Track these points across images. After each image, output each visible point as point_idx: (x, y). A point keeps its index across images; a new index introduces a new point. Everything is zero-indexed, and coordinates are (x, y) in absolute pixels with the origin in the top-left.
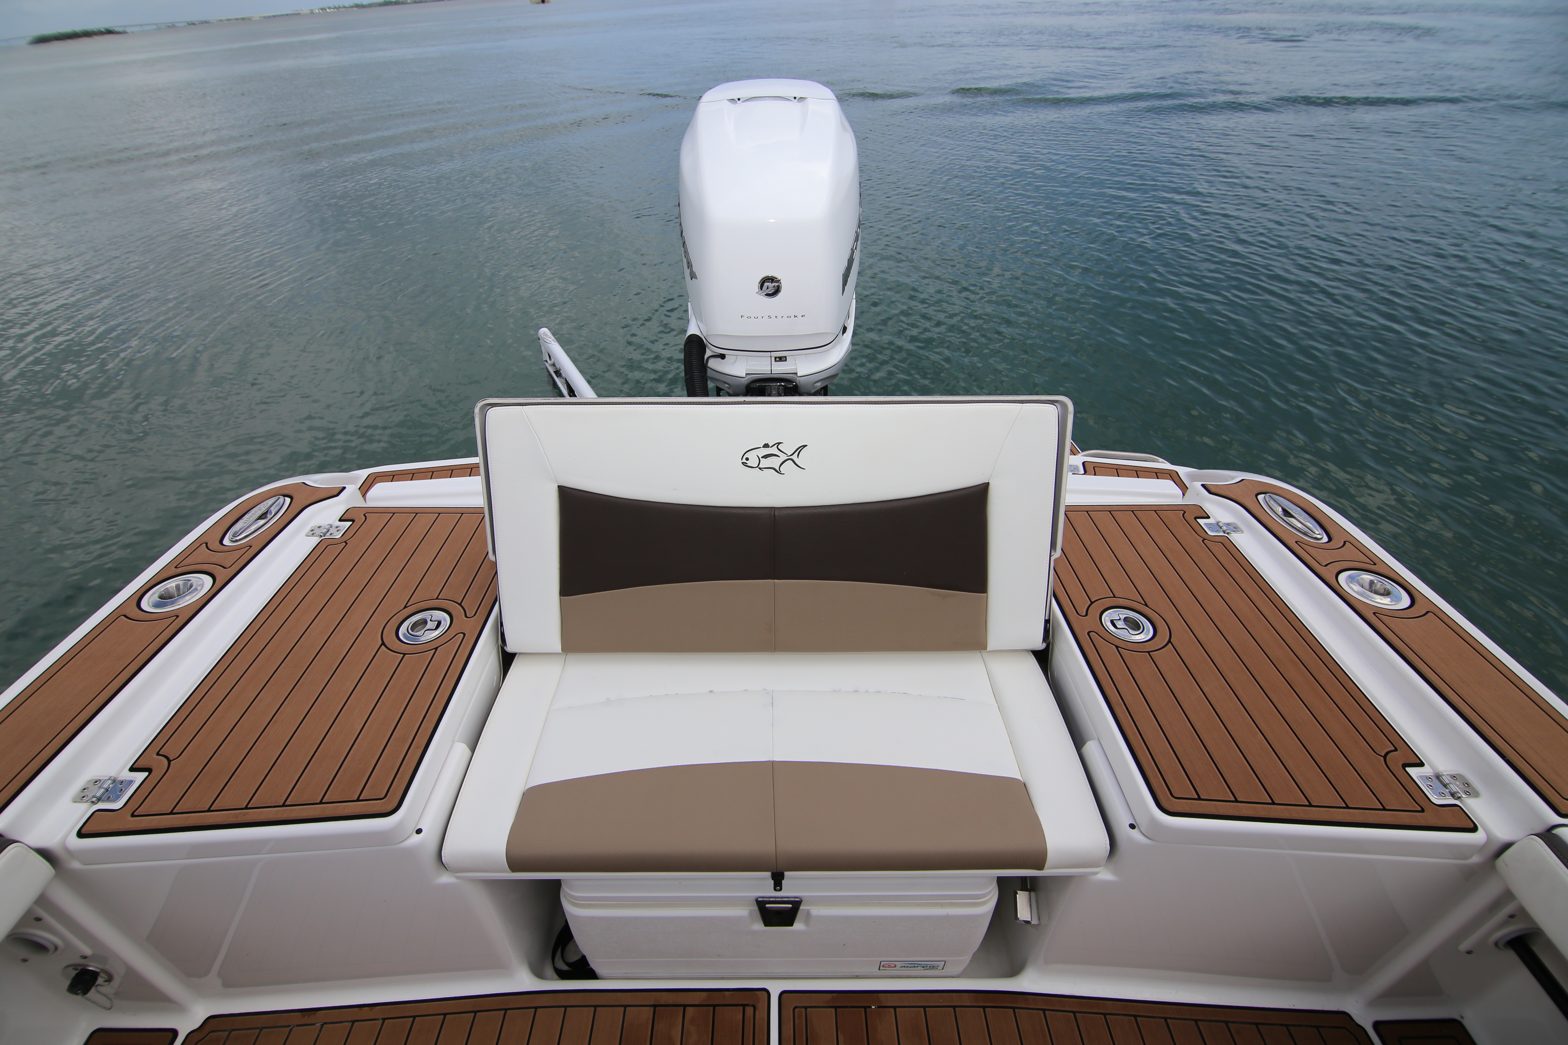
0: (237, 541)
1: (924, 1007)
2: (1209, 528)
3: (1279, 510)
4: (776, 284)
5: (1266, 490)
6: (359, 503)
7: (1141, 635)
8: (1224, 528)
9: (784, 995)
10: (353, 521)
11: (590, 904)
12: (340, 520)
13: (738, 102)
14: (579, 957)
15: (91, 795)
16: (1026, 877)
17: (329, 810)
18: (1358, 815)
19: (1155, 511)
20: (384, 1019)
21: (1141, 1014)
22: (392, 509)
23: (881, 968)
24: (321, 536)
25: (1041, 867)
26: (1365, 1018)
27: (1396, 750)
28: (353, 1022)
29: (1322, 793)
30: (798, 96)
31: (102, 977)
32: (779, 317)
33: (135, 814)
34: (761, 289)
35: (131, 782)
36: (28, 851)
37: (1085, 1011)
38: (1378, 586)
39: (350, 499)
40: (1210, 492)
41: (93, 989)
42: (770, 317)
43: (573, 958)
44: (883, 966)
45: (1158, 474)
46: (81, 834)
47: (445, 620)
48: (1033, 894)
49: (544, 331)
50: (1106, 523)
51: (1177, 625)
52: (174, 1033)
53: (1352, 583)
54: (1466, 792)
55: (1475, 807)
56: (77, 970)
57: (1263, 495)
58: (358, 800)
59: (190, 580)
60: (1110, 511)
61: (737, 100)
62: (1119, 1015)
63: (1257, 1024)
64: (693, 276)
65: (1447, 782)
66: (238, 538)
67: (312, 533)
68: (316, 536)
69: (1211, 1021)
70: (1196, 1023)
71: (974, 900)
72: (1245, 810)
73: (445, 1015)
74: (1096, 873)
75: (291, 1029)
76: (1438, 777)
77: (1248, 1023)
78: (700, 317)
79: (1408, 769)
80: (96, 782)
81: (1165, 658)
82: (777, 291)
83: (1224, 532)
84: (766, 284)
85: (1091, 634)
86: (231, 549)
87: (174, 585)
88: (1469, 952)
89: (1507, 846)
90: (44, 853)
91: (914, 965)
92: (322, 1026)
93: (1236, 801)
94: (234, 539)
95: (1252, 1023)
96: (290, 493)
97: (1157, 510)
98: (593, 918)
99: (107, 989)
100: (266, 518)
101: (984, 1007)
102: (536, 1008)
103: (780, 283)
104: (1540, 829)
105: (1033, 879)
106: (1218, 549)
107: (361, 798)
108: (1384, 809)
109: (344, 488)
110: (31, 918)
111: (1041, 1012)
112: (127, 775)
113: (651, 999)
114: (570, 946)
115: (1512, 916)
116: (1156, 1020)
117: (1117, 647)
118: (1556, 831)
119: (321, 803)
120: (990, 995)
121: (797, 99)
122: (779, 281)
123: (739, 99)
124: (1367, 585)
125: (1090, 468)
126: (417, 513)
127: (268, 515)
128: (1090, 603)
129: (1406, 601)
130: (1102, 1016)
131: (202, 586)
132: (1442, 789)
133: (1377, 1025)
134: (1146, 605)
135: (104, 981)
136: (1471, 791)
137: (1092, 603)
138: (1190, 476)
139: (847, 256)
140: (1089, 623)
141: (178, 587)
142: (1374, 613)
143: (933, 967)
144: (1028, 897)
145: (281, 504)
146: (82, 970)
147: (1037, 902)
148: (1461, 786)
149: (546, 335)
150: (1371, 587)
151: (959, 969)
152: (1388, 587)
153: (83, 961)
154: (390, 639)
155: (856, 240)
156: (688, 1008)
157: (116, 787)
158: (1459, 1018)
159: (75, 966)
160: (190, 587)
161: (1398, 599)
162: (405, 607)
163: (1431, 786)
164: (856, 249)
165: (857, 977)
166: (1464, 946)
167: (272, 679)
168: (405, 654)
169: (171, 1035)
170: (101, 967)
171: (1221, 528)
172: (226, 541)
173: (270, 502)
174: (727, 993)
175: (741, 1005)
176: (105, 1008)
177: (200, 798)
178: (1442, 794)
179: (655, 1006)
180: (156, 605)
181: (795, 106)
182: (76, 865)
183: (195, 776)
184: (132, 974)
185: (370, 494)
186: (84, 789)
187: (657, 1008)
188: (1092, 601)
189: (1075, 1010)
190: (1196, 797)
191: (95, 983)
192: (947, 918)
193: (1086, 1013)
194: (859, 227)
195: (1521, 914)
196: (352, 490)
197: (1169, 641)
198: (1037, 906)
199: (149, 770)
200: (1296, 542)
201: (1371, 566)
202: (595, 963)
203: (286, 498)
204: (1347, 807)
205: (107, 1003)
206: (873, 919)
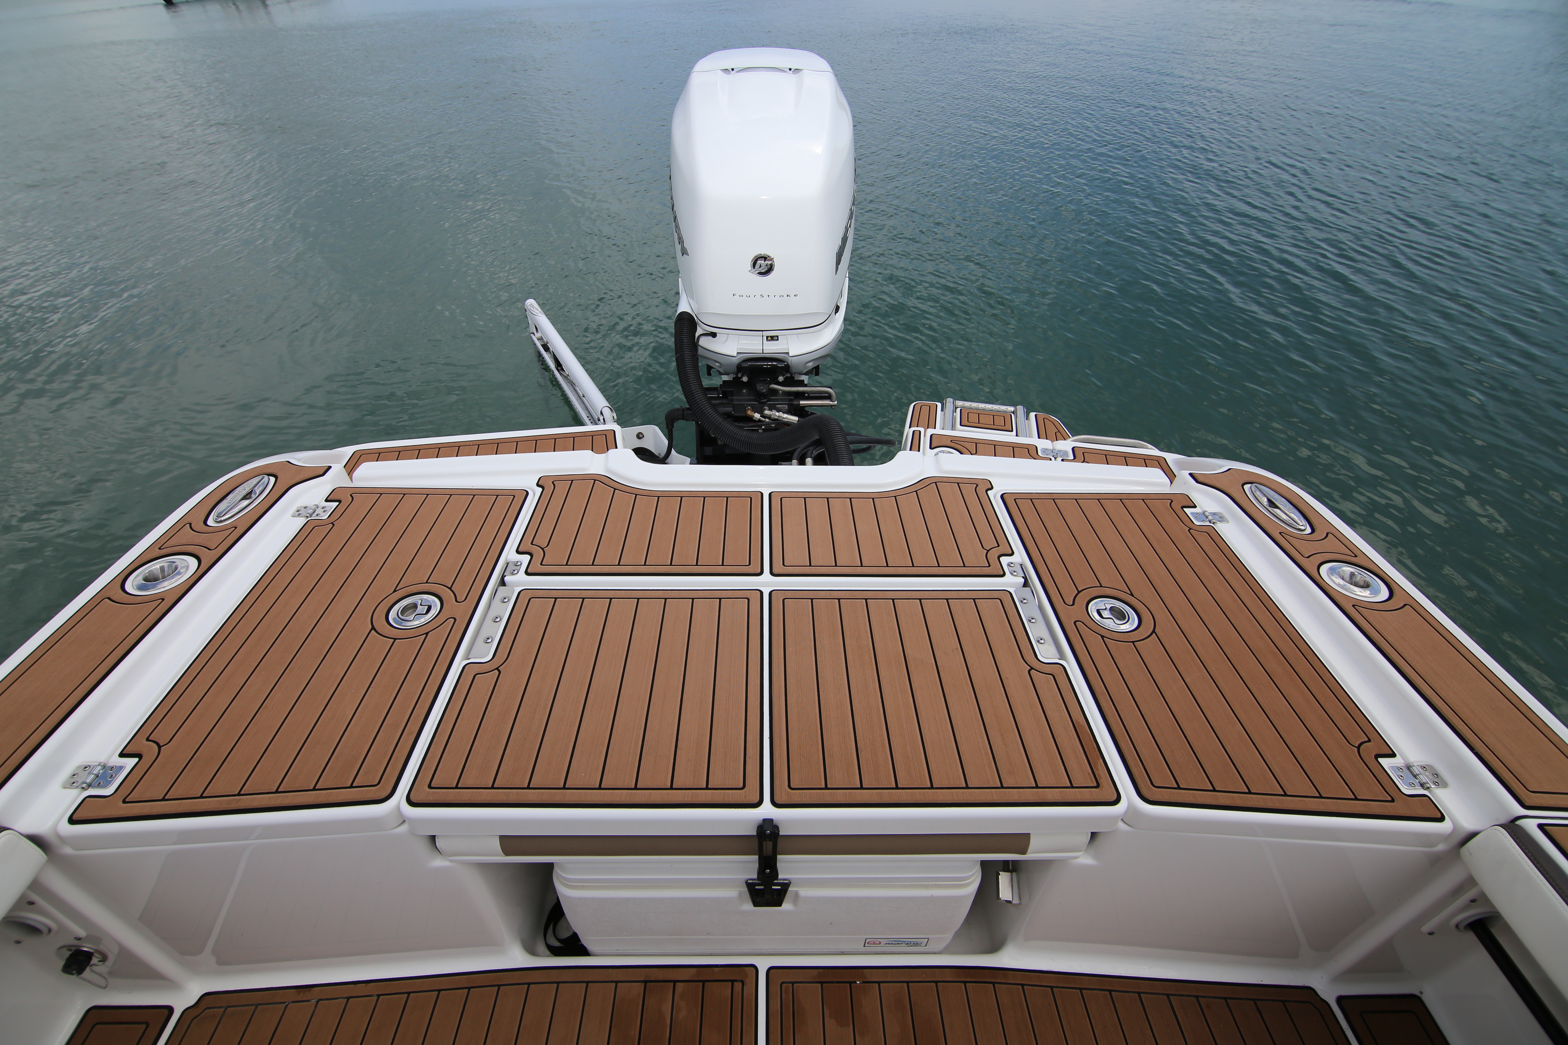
0: (221, 522)
1: (908, 982)
2: (1195, 518)
3: (1265, 501)
4: (770, 262)
5: (1252, 480)
6: (345, 482)
7: (1126, 625)
8: (1210, 518)
9: (772, 971)
10: (340, 501)
11: (582, 886)
12: (327, 500)
13: (732, 72)
14: (571, 933)
15: (80, 782)
16: (1008, 861)
17: (322, 797)
18: (1331, 805)
19: (1143, 500)
20: (379, 996)
21: (1116, 989)
22: (380, 490)
23: (866, 945)
24: (307, 517)
25: (1024, 852)
26: (1329, 993)
27: (1369, 741)
28: (348, 998)
29: (1297, 784)
30: (793, 68)
31: (97, 957)
32: (772, 296)
33: (127, 800)
34: (754, 268)
35: (121, 768)
36: (20, 838)
37: (1062, 986)
38: (1358, 578)
39: (336, 478)
40: (1197, 482)
41: (88, 969)
42: (762, 296)
43: (565, 935)
44: (868, 943)
45: (1146, 461)
46: (72, 821)
47: (436, 605)
48: (1014, 874)
49: (531, 302)
50: (1094, 510)
51: (1162, 615)
52: (170, 1010)
53: (1333, 575)
54: (1435, 783)
55: (1443, 797)
56: (71, 950)
57: (1250, 485)
58: (351, 787)
59: (174, 562)
60: (1098, 499)
61: (731, 70)
62: (1094, 989)
63: (1226, 999)
64: (684, 252)
65: (1418, 772)
66: (223, 519)
67: (298, 513)
68: (302, 517)
69: (1182, 995)
70: (1168, 998)
71: (958, 883)
72: (1223, 799)
73: (439, 991)
74: (1077, 857)
75: (287, 1006)
76: (1409, 767)
77: (1218, 998)
78: (691, 294)
79: (1380, 760)
80: (86, 767)
81: (1150, 647)
82: (770, 270)
83: (1210, 522)
84: (759, 262)
85: (1077, 623)
86: (216, 530)
87: (158, 566)
88: (1431, 934)
89: (1473, 835)
90: (36, 840)
91: (898, 942)
92: (318, 1002)
93: (1214, 790)
94: (218, 520)
95: (1222, 998)
96: (274, 472)
97: (1145, 498)
98: (585, 899)
99: (102, 968)
100: (250, 498)
101: (965, 983)
102: (529, 984)
103: (773, 262)
104: (1504, 819)
105: (1015, 863)
106: (1203, 539)
107: (354, 785)
108: (1356, 799)
109: (330, 467)
110: (25, 902)
111: (1020, 987)
112: (118, 761)
113: (641, 975)
114: (562, 922)
115: (1473, 901)
116: (1130, 994)
117: (1103, 637)
118: (1519, 822)
119: (314, 789)
120: (971, 971)
121: (792, 70)
122: (772, 259)
123: (733, 70)
124: (1347, 577)
125: (1079, 454)
126: (405, 494)
127: (253, 495)
128: (1077, 592)
129: (1384, 594)
130: (1079, 991)
131: (187, 567)
132: (1412, 780)
133: (1340, 1000)
134: (1132, 595)
135: (99, 961)
136: (1440, 781)
137: (1079, 592)
138: (1177, 462)
139: (841, 235)
140: (1076, 612)
141: (162, 568)
142: (1353, 606)
143: (916, 944)
144: (1010, 877)
145: (266, 483)
146: (75, 950)
147: (1018, 882)
148: (1431, 777)
149: (533, 307)
150: (1352, 580)
151: (941, 946)
152: (1368, 579)
153: (76, 942)
154: (380, 623)
155: (850, 218)
156: (678, 984)
157: (106, 774)
158: (1418, 994)
159: (68, 947)
160: (175, 570)
161: (1376, 592)
162: (395, 591)
163: (1402, 776)
164: (850, 227)
165: (843, 953)
166: (1426, 928)
167: (261, 664)
168: (395, 639)
169: (166, 1011)
170: (95, 947)
171: (1207, 517)
172: (210, 522)
173: (254, 481)
174: (716, 969)
175: (730, 981)
176: (100, 987)
177: (191, 784)
178: (1412, 785)
179: (645, 982)
180: (141, 588)
181: (791, 77)
182: (68, 850)
183: (186, 763)
184: (125, 953)
185: (357, 473)
186: (74, 775)
187: (648, 984)
188: (1079, 590)
189: (1052, 984)
190: (1176, 786)
191: (89, 963)
192: (932, 898)
193: (1063, 987)
194: (853, 204)
195: (1482, 899)
196: (338, 469)
197: (1154, 631)
198: (1018, 886)
199: (139, 756)
200: (1280, 533)
201: (1353, 558)
202: (586, 940)
203: (270, 477)
204: (1321, 797)
205: (101, 981)
206: (860, 900)
